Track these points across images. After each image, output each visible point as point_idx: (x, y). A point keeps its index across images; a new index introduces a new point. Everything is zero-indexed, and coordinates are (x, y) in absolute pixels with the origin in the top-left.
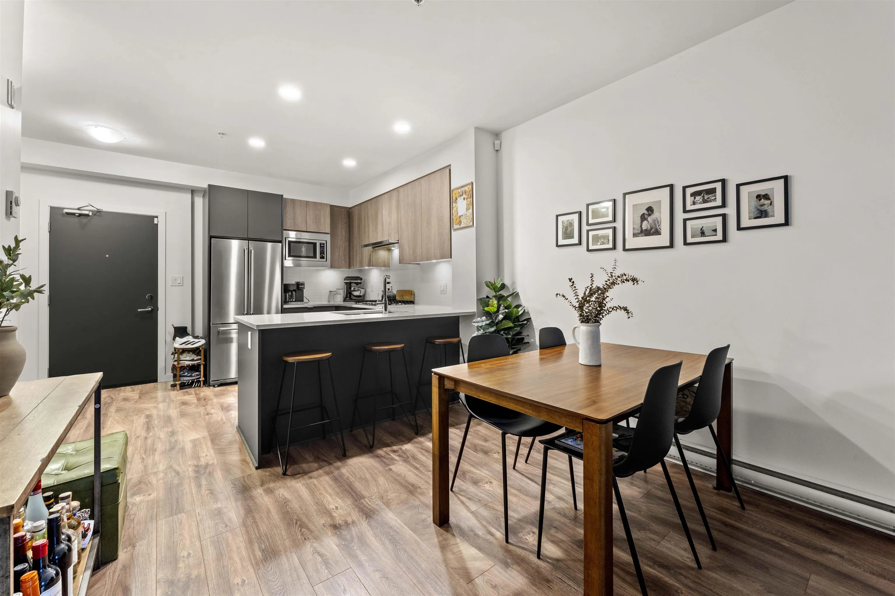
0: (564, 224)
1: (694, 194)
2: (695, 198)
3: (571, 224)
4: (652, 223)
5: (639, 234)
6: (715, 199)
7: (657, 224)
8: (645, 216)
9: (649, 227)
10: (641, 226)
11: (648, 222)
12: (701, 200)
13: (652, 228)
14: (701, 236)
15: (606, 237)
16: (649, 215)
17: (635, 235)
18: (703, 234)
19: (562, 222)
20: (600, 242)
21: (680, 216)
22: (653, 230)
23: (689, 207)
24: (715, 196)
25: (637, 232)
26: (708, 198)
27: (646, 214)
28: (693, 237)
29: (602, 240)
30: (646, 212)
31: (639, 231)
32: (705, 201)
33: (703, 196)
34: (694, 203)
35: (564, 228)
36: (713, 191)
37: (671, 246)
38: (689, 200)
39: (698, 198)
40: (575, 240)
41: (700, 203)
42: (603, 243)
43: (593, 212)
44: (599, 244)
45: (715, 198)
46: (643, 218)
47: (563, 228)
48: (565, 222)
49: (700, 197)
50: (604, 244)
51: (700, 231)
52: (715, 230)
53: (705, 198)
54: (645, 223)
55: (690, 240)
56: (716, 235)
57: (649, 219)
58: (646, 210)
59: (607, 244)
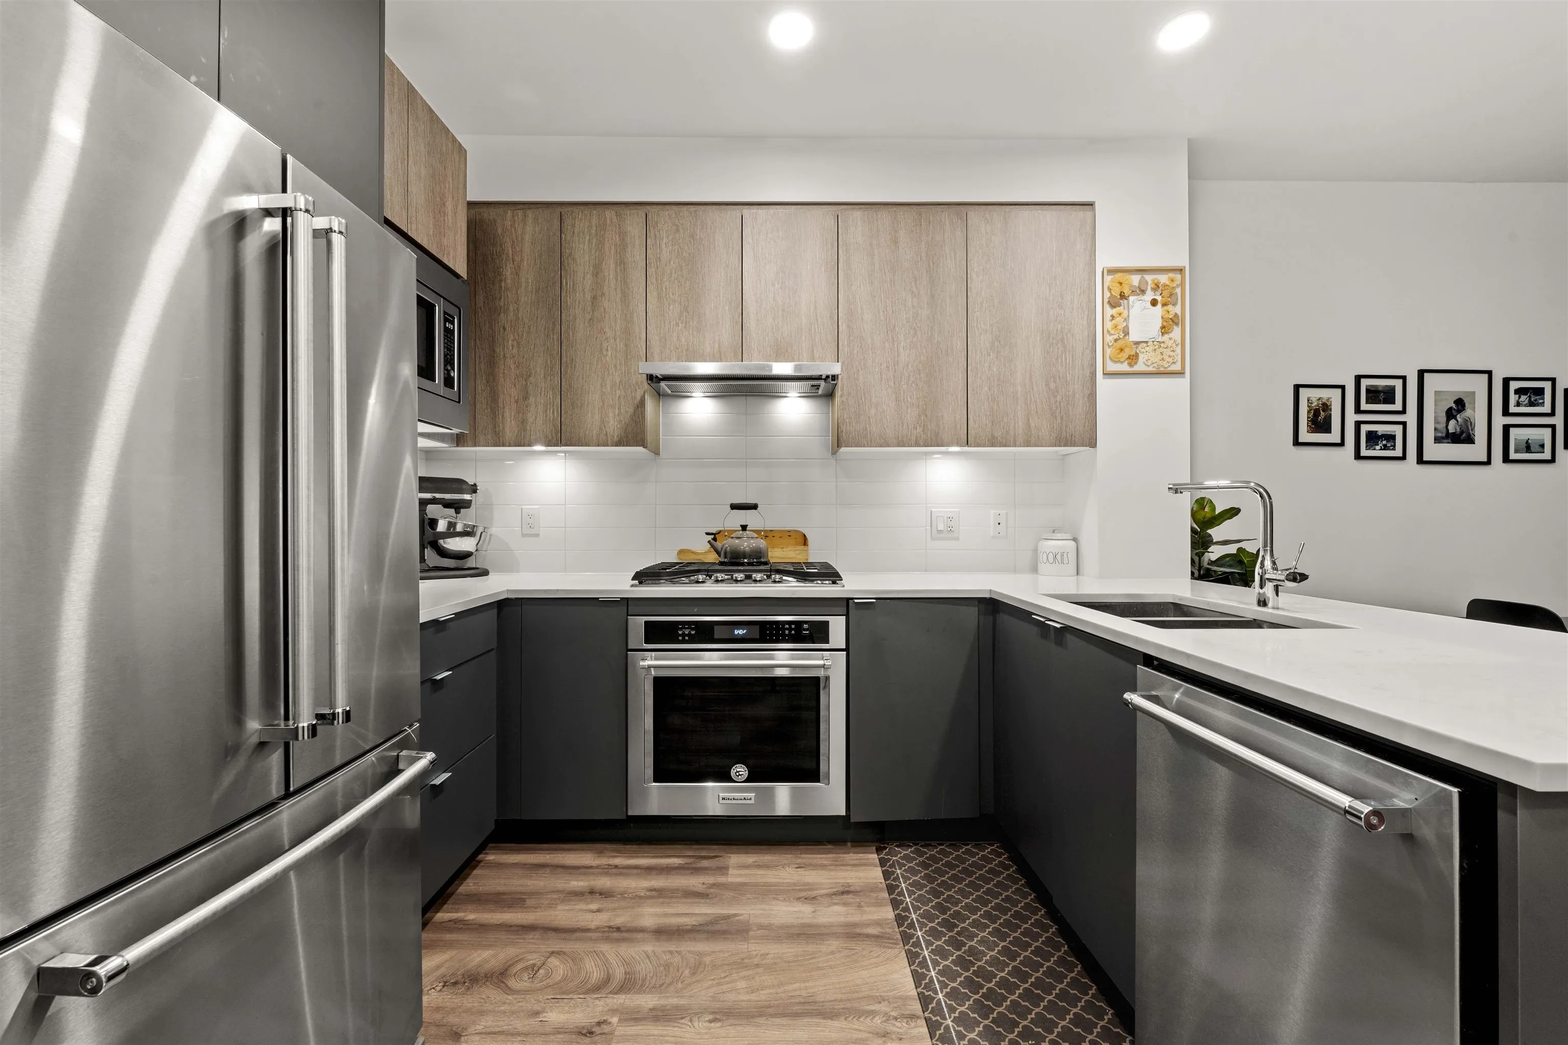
0: (1311, 403)
1: (1519, 392)
2: (1520, 397)
3: (1326, 407)
4: (1463, 424)
5: (1443, 438)
6: (1544, 403)
7: (1470, 427)
8: (1453, 412)
9: (1458, 430)
10: (1447, 426)
11: (1457, 421)
12: (1527, 402)
13: (1462, 432)
14: (1527, 452)
15: (1391, 438)
16: (1459, 411)
17: (1438, 440)
18: (1528, 449)
19: (1308, 401)
20: (1380, 445)
21: (1499, 421)
22: (1464, 435)
23: (1513, 409)
24: (1543, 399)
25: (1439, 435)
26: (1536, 400)
27: (1455, 409)
28: (1516, 451)
29: (1384, 442)
30: (1454, 406)
31: (1444, 435)
32: (1531, 404)
33: (1530, 397)
34: (1518, 404)
35: (1312, 411)
36: (1540, 392)
37: (1488, 462)
38: (1513, 398)
39: (1524, 398)
40: (1334, 437)
41: (1525, 406)
42: (1385, 448)
43: (1368, 391)
44: (1378, 447)
45: (1542, 401)
46: (1450, 414)
47: (1309, 412)
48: (1314, 400)
49: (1526, 397)
50: (1388, 449)
51: (1525, 445)
52: (1542, 446)
53: (1532, 400)
54: (1452, 423)
55: (1513, 456)
56: (1544, 452)
57: (1458, 416)
58: (1455, 402)
59: (1393, 449)
